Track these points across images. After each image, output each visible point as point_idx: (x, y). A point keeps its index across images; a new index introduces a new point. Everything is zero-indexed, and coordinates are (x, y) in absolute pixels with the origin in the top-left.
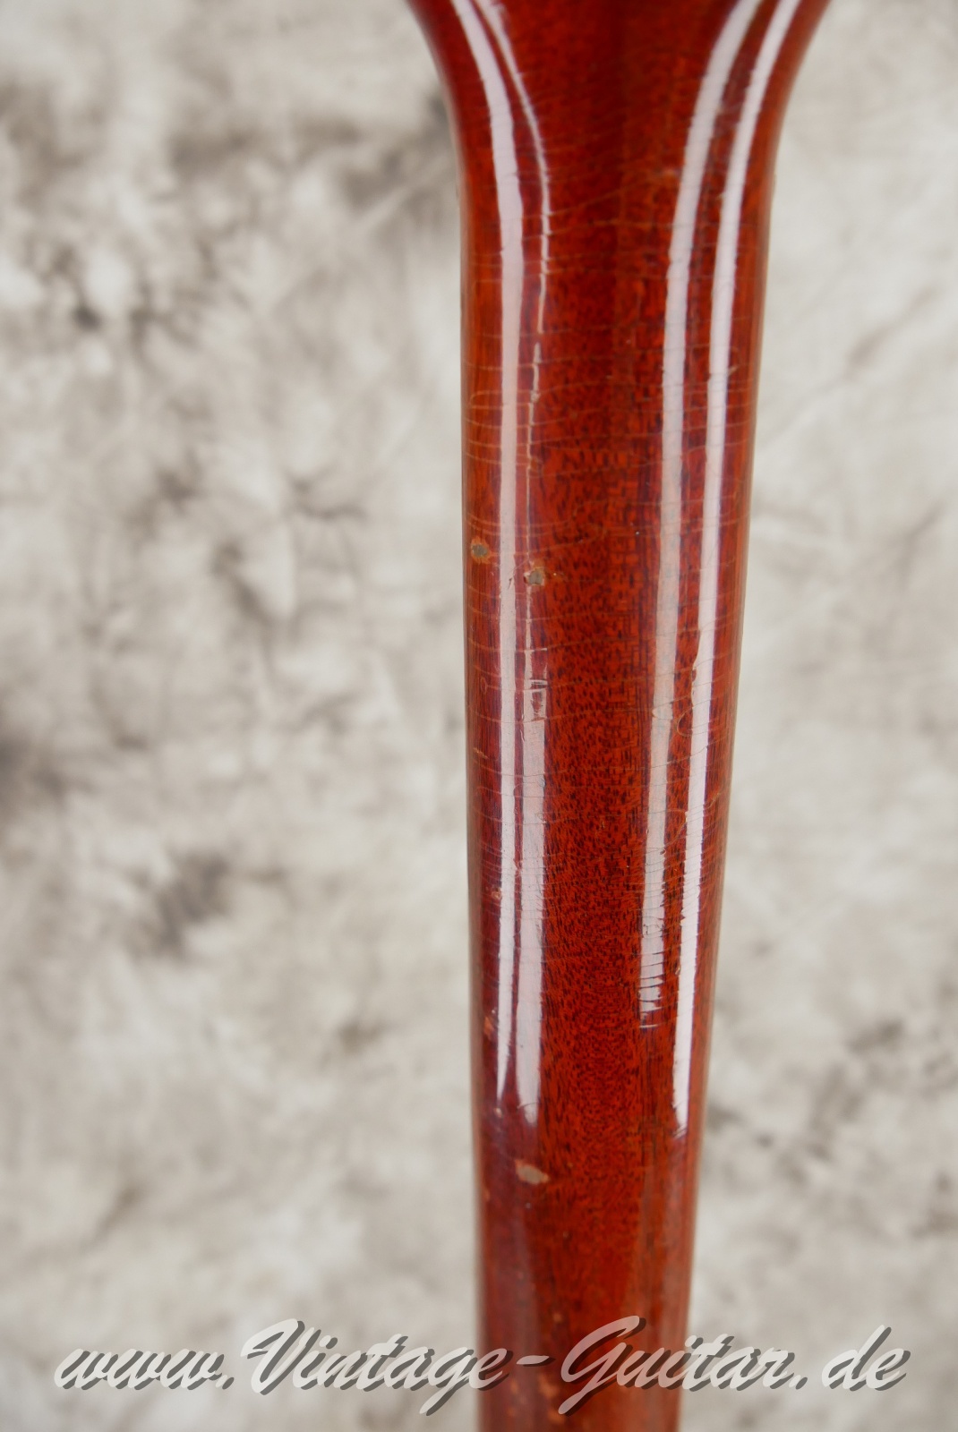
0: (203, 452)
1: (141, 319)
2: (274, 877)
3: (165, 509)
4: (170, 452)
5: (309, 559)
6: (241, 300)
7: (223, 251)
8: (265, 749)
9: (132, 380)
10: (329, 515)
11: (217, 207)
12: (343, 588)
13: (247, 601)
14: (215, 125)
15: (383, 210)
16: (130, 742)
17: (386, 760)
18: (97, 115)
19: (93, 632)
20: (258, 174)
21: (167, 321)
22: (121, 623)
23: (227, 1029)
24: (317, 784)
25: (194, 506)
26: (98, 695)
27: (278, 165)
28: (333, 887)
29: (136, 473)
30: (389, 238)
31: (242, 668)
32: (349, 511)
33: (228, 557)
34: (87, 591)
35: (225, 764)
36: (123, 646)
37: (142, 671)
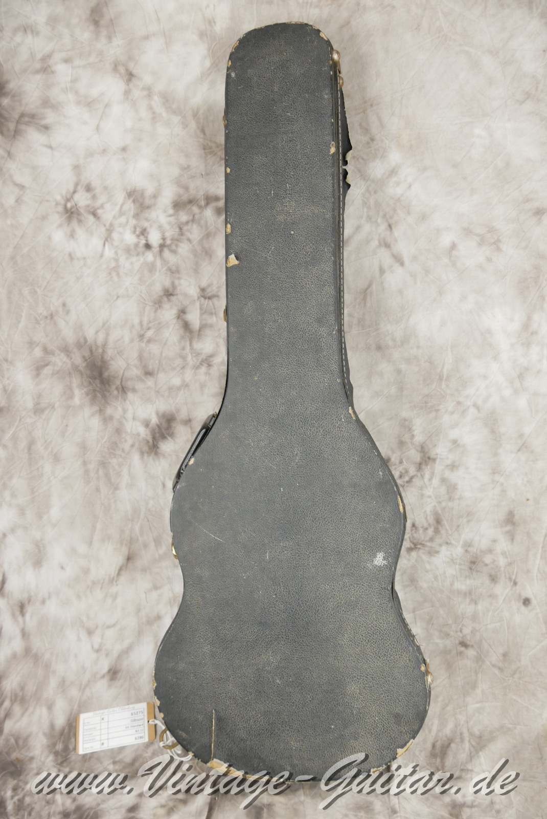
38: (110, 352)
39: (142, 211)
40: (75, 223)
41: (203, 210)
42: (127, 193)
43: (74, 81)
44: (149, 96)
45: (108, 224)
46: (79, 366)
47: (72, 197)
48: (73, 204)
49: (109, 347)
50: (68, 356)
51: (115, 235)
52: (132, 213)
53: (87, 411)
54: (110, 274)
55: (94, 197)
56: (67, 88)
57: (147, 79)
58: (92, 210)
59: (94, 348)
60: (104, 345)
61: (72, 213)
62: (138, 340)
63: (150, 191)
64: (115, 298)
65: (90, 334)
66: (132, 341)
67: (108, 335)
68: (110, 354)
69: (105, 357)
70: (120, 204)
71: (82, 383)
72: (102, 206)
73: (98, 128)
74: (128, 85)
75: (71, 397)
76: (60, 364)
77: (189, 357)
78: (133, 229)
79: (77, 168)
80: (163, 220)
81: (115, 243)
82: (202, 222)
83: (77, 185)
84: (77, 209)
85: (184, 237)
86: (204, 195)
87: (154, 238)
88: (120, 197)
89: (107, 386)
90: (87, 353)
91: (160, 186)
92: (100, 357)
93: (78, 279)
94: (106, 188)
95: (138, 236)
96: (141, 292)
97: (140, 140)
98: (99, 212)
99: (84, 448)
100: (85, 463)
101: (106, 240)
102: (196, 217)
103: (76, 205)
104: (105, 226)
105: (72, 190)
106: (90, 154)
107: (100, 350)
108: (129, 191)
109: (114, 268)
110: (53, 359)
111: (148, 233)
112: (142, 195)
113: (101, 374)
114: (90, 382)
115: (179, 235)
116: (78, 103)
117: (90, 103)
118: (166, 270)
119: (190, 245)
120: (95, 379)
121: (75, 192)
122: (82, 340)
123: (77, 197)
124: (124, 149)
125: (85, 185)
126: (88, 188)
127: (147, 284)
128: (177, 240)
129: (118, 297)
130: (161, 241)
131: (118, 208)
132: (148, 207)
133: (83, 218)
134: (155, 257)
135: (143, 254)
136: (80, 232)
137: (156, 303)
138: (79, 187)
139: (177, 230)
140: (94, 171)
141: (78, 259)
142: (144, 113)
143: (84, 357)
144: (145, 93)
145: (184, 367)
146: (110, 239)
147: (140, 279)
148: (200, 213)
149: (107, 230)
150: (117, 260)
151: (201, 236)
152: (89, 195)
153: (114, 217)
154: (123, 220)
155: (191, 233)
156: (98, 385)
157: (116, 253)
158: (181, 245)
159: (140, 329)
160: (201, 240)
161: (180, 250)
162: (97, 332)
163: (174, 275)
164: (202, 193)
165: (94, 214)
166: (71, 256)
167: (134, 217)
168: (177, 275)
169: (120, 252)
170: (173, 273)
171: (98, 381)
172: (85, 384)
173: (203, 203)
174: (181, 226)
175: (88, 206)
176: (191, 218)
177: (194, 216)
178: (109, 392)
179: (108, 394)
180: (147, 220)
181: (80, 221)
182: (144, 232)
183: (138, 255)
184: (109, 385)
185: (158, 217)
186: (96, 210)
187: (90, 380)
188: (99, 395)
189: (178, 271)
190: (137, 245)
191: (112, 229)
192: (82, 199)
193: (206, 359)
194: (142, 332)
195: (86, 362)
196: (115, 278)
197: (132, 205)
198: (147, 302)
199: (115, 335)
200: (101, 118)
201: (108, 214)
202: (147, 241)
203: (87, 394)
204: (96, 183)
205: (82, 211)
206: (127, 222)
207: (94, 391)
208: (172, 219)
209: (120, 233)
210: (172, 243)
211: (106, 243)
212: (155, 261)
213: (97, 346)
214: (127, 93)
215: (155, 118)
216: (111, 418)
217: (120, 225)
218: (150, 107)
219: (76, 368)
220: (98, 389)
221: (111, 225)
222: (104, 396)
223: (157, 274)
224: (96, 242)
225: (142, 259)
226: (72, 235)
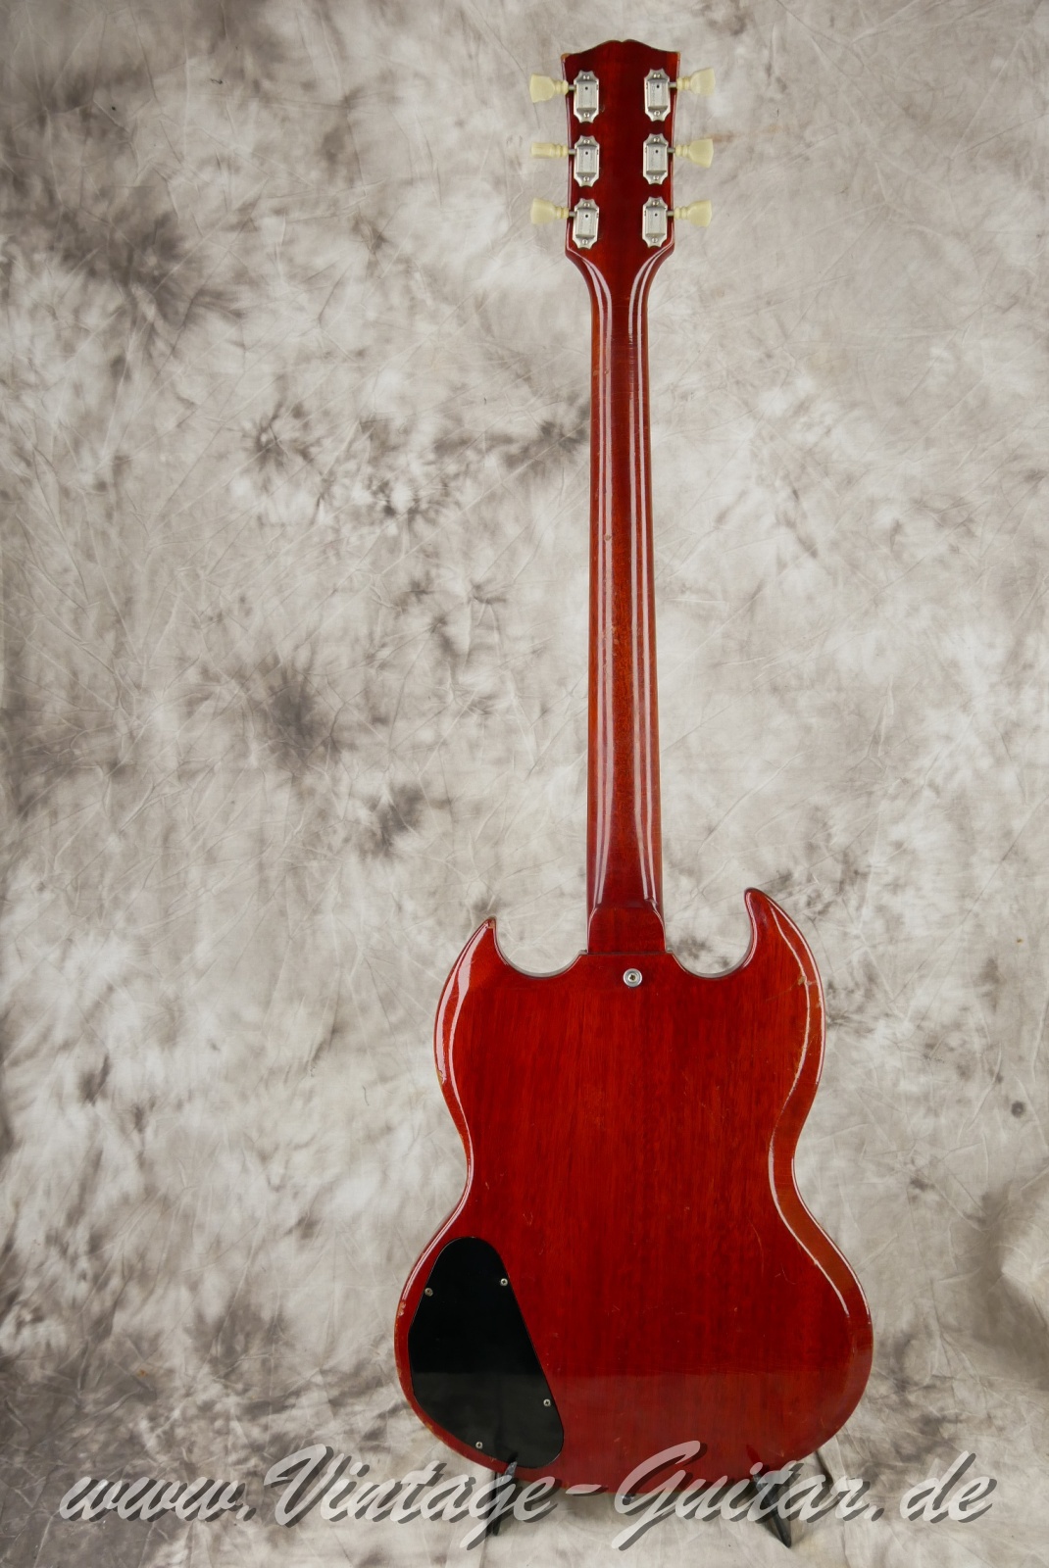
0: (433, 572)
1: (413, 512)
2: (446, 803)
3: (413, 598)
4: (418, 573)
5: (479, 624)
6: (457, 504)
7: (452, 484)
8: (448, 726)
9: (405, 538)
10: (489, 602)
11: (451, 467)
12: (494, 638)
13: (447, 645)
14: (455, 436)
15: (520, 469)
16: (379, 720)
17: (511, 731)
18: (406, 431)
19: (370, 658)
20: (470, 455)
21: (424, 513)
22: (384, 654)
23: (409, 906)
24: (473, 746)
25: (425, 597)
26: (367, 693)
27: (479, 451)
28: (477, 810)
29: (402, 581)
30: (522, 480)
31: (441, 682)
32: (501, 600)
33: (440, 621)
34: (371, 636)
35: (426, 735)
36: (383, 666)
37: (391, 678)
38: (316, 682)
39: (383, 454)
40: (271, 467)
41: (483, 457)
42: (361, 423)
43: (289, 242)
44: (408, 272)
45: (326, 471)
46: (261, 703)
47: (270, 426)
48: (272, 436)
49: (315, 673)
50: (242, 685)
51: (337, 490)
52: (367, 456)
53: (271, 779)
54: (324, 552)
55: (306, 426)
56: (275, 254)
57: (406, 246)
58: (302, 447)
59: (289, 674)
60: (308, 670)
61: (268, 451)
62: (364, 663)
63: (398, 422)
64: (330, 592)
65: (284, 650)
66: (353, 664)
67: (313, 652)
68: (316, 685)
69: (308, 689)
70: (348, 440)
71: (265, 732)
72: (318, 442)
73: (320, 318)
74: (374, 253)
75: (244, 754)
76: (228, 698)
77: (450, 697)
78: (367, 482)
79: (282, 379)
80: (417, 469)
81: (336, 503)
82: (481, 477)
83: (279, 405)
84: (277, 445)
85: (449, 499)
86: (486, 432)
87: (401, 498)
88: (349, 429)
89: (307, 737)
90: (277, 682)
91: (415, 414)
92: (299, 689)
93: (270, 558)
94: (326, 413)
95: (375, 494)
96: (374, 585)
97: (388, 341)
98: (313, 450)
99: (261, 841)
100: (261, 867)
101: (322, 496)
102: (473, 467)
103: (276, 438)
104: (321, 474)
105: (270, 414)
106: (305, 358)
107: (300, 678)
108: (364, 420)
109: (331, 542)
110: (217, 689)
111: (392, 490)
112: (386, 427)
113: (298, 717)
114: (279, 730)
115: (442, 495)
116: (292, 277)
117: (310, 278)
118: (417, 551)
119: (460, 513)
120: (289, 725)
121: (275, 417)
122: (270, 660)
123: (277, 425)
124: (361, 354)
125: (292, 407)
126: (298, 412)
127: (384, 572)
128: (438, 503)
129: (335, 591)
130: (412, 504)
131: (344, 446)
132: (395, 448)
133: (285, 460)
134: (400, 528)
135: (381, 522)
136: (279, 483)
137: (397, 605)
138: (283, 410)
139: (440, 486)
140: (308, 385)
141: (272, 526)
142: (396, 298)
143: (271, 688)
144: (401, 267)
145: (440, 713)
146: (329, 495)
147: (374, 563)
148: (479, 462)
149: (324, 481)
150: (337, 531)
151: (479, 498)
152: (298, 423)
153: (338, 461)
154: (351, 465)
155: (462, 492)
156: (294, 736)
157: (337, 518)
158: (444, 511)
159: (368, 646)
160: (478, 506)
161: (442, 520)
162: (297, 647)
163: (431, 560)
164: (483, 430)
165: (305, 454)
166: (261, 521)
167: (369, 462)
168: (434, 561)
169: (342, 517)
170: (428, 556)
171: (292, 729)
172: (271, 733)
173: (483, 446)
174: (447, 480)
175: (295, 441)
176: (463, 468)
177: (468, 465)
178: (310, 748)
179: (307, 751)
180: (391, 468)
181: (280, 464)
182: (384, 488)
183: (372, 524)
184: (311, 737)
185: (408, 465)
186: (307, 447)
187: (281, 727)
188: (293, 752)
189: (436, 554)
190: (371, 508)
191: (332, 479)
192: (286, 430)
193: (480, 702)
194: (372, 651)
195: (274, 697)
196: (333, 560)
197: (368, 443)
198: (382, 602)
199: (325, 653)
200: (328, 302)
201: (327, 455)
202: (388, 501)
203: (273, 750)
204: (311, 404)
205: (284, 448)
206: (358, 470)
207: (286, 744)
208: (432, 469)
209: (346, 487)
210: (429, 508)
211: (321, 501)
212: (399, 535)
213: (295, 672)
214: (372, 266)
215: (413, 306)
216: (312, 792)
217: (347, 474)
218: (407, 290)
219: (255, 706)
220: (292, 742)
221: (332, 473)
222: (302, 755)
223: (403, 556)
224: (304, 500)
225: (378, 531)
226: (265, 487)
